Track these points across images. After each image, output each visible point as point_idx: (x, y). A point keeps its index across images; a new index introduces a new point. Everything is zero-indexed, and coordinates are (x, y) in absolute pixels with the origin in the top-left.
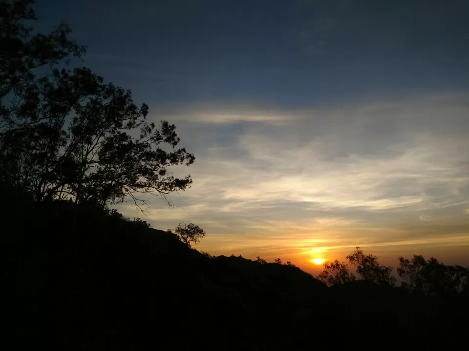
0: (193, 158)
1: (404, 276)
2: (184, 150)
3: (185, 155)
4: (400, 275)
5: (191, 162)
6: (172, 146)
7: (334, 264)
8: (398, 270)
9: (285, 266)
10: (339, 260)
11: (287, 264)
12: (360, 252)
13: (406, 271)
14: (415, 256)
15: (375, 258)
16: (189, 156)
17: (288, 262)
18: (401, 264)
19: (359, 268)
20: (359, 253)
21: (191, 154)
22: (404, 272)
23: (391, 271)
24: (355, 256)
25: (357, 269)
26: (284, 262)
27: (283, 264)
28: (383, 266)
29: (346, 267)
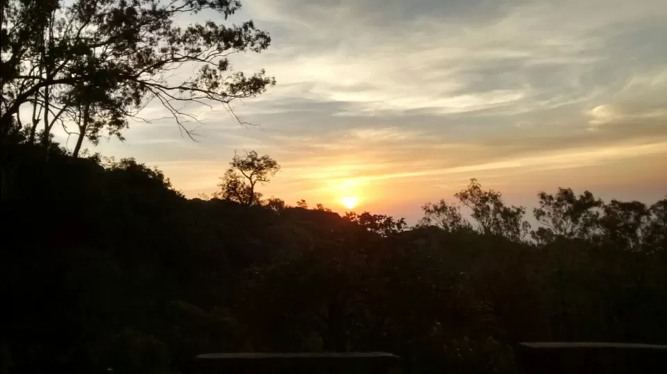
0: (268, 40)
1: (544, 220)
2: (251, 24)
3: (253, 34)
4: (538, 218)
5: (264, 46)
6: (223, 15)
7: (439, 206)
8: (534, 211)
9: (314, 211)
10: (446, 201)
11: (317, 208)
12: (477, 187)
13: (546, 212)
14: (561, 190)
15: (499, 194)
16: (262, 35)
17: (318, 205)
18: (542, 202)
19: (476, 210)
20: (475, 188)
21: (263, 33)
22: (543, 214)
23: (524, 213)
24: (469, 193)
25: (472, 212)
26: (311, 206)
27: (310, 208)
28: (513, 207)
29: (457, 210)
